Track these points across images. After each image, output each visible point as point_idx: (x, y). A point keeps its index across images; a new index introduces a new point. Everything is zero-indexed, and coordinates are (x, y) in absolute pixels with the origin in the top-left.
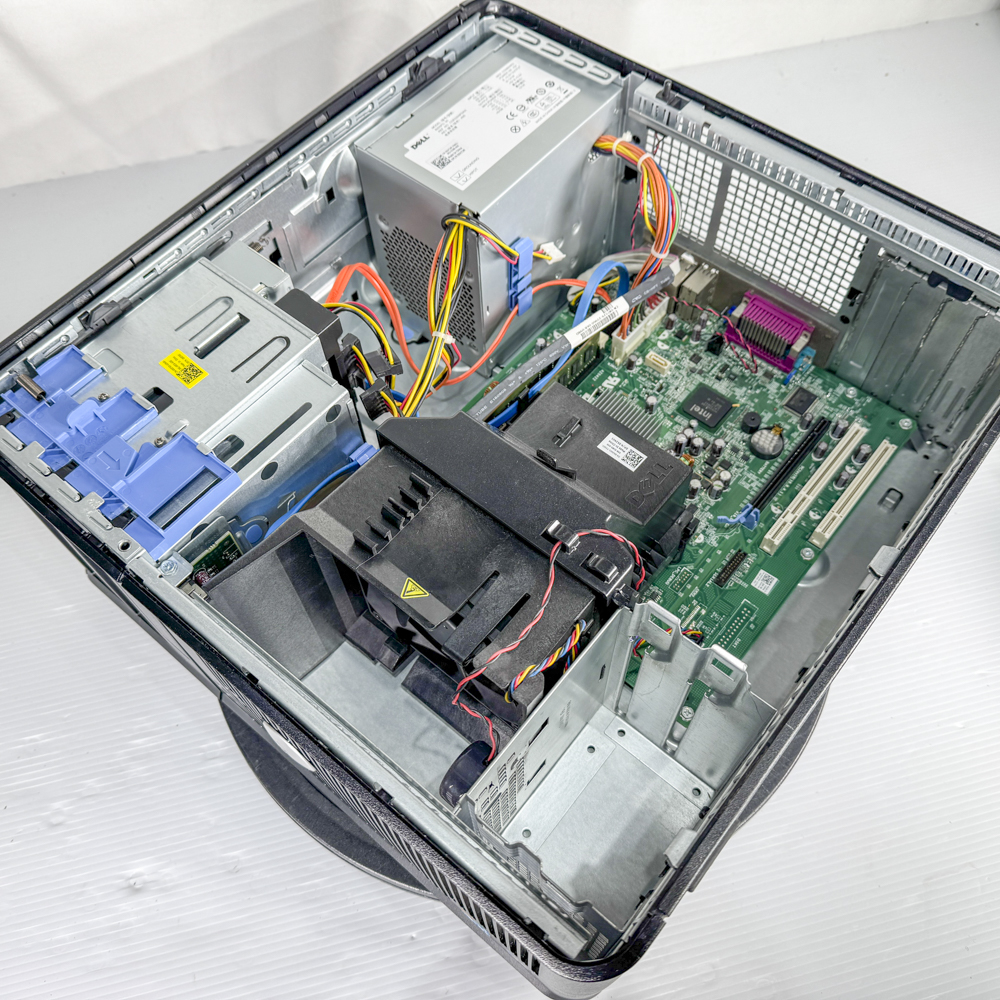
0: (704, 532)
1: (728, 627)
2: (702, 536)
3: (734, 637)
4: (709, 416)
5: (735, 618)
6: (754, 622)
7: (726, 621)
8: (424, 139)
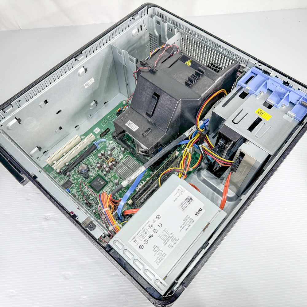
0: (110, 144)
1: (110, 120)
2: (110, 143)
3: (109, 118)
4: (99, 180)
5: (107, 122)
6: (103, 121)
7: (110, 122)
8: (197, 214)
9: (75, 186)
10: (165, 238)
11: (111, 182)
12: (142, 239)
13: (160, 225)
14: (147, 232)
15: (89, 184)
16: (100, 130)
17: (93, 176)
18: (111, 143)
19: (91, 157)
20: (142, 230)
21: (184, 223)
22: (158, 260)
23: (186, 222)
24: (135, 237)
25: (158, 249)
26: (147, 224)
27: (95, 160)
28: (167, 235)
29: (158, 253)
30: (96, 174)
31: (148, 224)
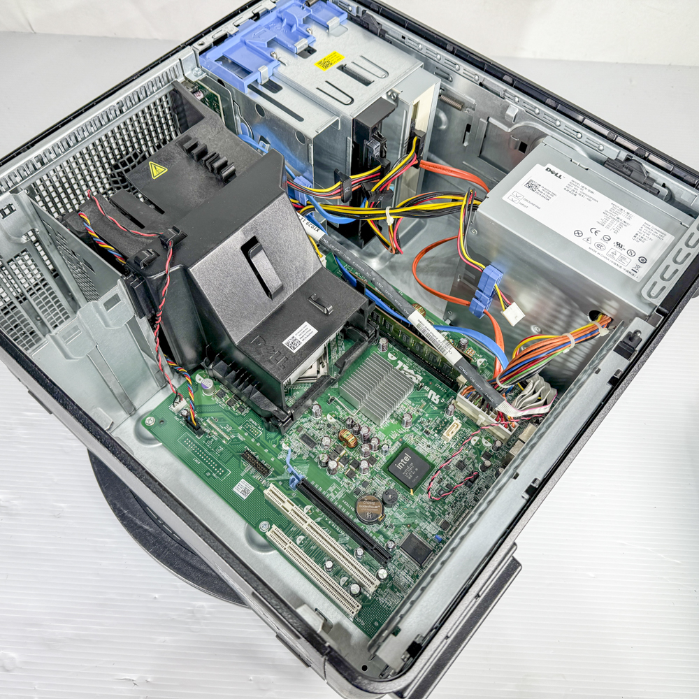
0: (291, 450)
1: (210, 457)
2: (287, 448)
5: (216, 462)
6: (211, 476)
7: (215, 456)
8: (558, 175)
9: (418, 529)
10: (616, 224)
11: (404, 438)
12: (628, 260)
13: (593, 231)
14: (612, 251)
15: (412, 490)
16: (243, 480)
17: (388, 484)
18: (289, 446)
19: (332, 495)
20: (610, 259)
21: (580, 195)
22: (658, 235)
23: (578, 192)
24: (627, 271)
25: (639, 234)
26: (595, 252)
27: (339, 484)
28: (610, 220)
29: (646, 235)
30: (382, 476)
31: (596, 250)
